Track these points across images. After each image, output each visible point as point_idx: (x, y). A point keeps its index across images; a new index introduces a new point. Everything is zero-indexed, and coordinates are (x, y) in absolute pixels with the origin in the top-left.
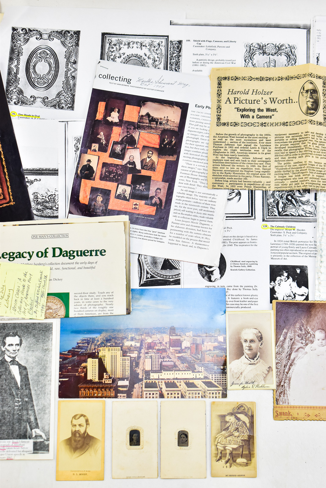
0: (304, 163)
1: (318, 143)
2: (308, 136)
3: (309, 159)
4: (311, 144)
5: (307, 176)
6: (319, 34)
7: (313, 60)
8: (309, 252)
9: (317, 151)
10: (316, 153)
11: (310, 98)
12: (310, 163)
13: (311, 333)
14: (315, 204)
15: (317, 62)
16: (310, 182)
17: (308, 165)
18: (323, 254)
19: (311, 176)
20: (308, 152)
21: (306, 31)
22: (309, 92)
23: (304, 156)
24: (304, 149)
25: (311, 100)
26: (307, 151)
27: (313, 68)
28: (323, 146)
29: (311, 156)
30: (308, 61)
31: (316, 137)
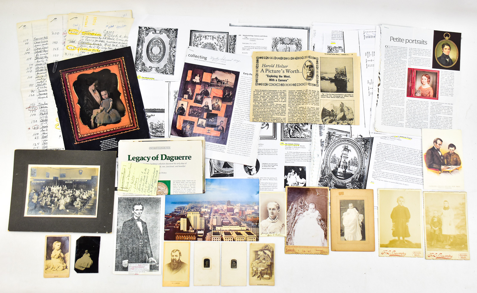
0: (305, 108)
1: (313, 96)
2: (307, 92)
3: (307, 106)
4: (309, 97)
5: (306, 115)
6: (314, 33)
7: (311, 48)
8: (307, 159)
9: (313, 101)
10: (312, 102)
11: (309, 70)
12: (308, 108)
13: (307, 205)
14: (311, 131)
15: (314, 49)
16: (308, 119)
17: (307, 109)
18: (314, 160)
19: (309, 115)
20: (307, 102)
21: (307, 31)
22: (308, 67)
23: (305, 103)
24: (305, 100)
25: (310, 72)
26: (306, 101)
27: (311, 53)
28: (316, 98)
29: (309, 104)
30: (308, 49)
31: (312, 93)
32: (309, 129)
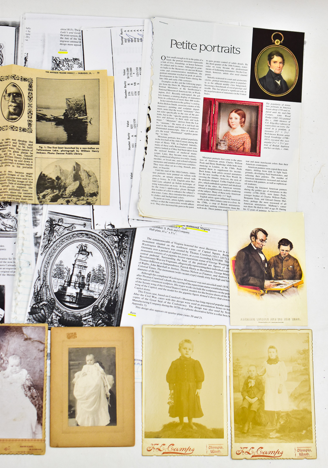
0: (3, 173)
1: (20, 151)
2: (8, 144)
3: (8, 169)
4: (12, 152)
5: (6, 187)
6: (28, 33)
7: (21, 61)
8: (8, 270)
9: (19, 160)
10: (17, 162)
11: (13, 102)
12: (9, 173)
13: (4, 358)
14: (16, 218)
15: (25, 63)
16: (9, 193)
17: (7, 175)
18: (21, 272)
19: (11, 187)
20: (8, 161)
21: (14, 28)
22: (11, 96)
23: (4, 165)
24: (4, 158)
25: (14, 104)
26: (6, 160)
27: (20, 71)
28: (27, 155)
29: (11, 165)
30: (16, 62)
31: (18, 145)
32: (13, 213)
